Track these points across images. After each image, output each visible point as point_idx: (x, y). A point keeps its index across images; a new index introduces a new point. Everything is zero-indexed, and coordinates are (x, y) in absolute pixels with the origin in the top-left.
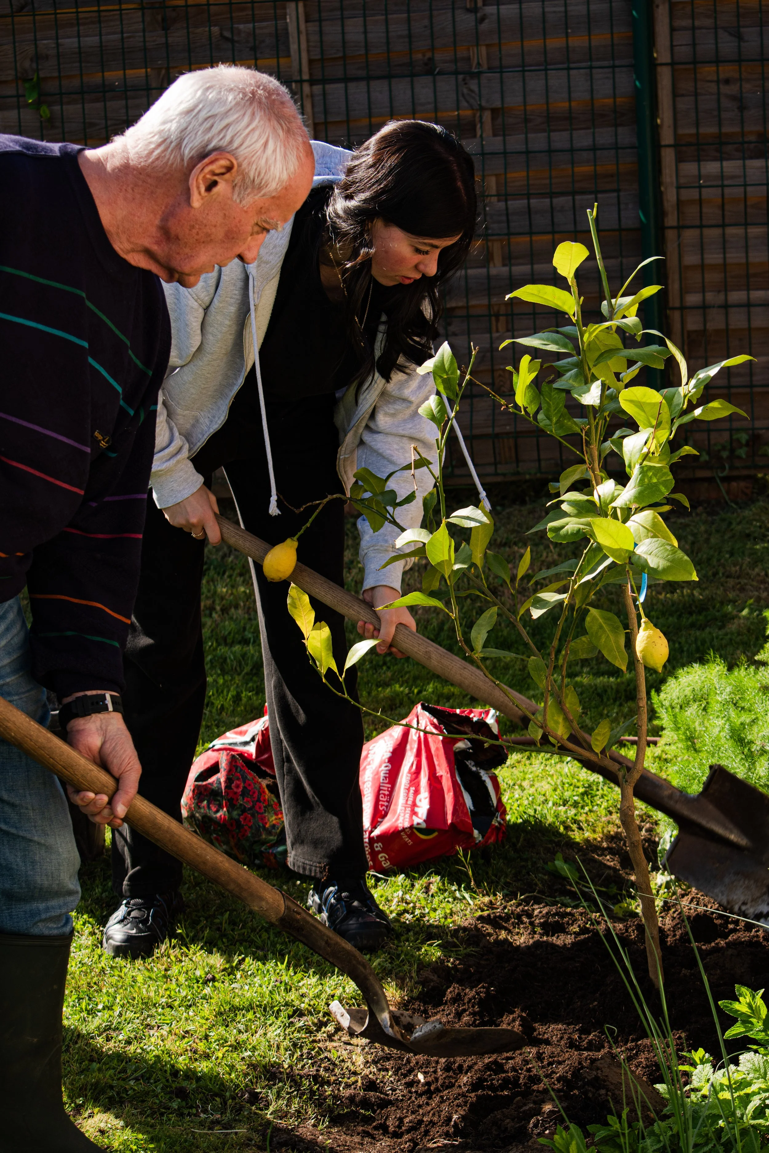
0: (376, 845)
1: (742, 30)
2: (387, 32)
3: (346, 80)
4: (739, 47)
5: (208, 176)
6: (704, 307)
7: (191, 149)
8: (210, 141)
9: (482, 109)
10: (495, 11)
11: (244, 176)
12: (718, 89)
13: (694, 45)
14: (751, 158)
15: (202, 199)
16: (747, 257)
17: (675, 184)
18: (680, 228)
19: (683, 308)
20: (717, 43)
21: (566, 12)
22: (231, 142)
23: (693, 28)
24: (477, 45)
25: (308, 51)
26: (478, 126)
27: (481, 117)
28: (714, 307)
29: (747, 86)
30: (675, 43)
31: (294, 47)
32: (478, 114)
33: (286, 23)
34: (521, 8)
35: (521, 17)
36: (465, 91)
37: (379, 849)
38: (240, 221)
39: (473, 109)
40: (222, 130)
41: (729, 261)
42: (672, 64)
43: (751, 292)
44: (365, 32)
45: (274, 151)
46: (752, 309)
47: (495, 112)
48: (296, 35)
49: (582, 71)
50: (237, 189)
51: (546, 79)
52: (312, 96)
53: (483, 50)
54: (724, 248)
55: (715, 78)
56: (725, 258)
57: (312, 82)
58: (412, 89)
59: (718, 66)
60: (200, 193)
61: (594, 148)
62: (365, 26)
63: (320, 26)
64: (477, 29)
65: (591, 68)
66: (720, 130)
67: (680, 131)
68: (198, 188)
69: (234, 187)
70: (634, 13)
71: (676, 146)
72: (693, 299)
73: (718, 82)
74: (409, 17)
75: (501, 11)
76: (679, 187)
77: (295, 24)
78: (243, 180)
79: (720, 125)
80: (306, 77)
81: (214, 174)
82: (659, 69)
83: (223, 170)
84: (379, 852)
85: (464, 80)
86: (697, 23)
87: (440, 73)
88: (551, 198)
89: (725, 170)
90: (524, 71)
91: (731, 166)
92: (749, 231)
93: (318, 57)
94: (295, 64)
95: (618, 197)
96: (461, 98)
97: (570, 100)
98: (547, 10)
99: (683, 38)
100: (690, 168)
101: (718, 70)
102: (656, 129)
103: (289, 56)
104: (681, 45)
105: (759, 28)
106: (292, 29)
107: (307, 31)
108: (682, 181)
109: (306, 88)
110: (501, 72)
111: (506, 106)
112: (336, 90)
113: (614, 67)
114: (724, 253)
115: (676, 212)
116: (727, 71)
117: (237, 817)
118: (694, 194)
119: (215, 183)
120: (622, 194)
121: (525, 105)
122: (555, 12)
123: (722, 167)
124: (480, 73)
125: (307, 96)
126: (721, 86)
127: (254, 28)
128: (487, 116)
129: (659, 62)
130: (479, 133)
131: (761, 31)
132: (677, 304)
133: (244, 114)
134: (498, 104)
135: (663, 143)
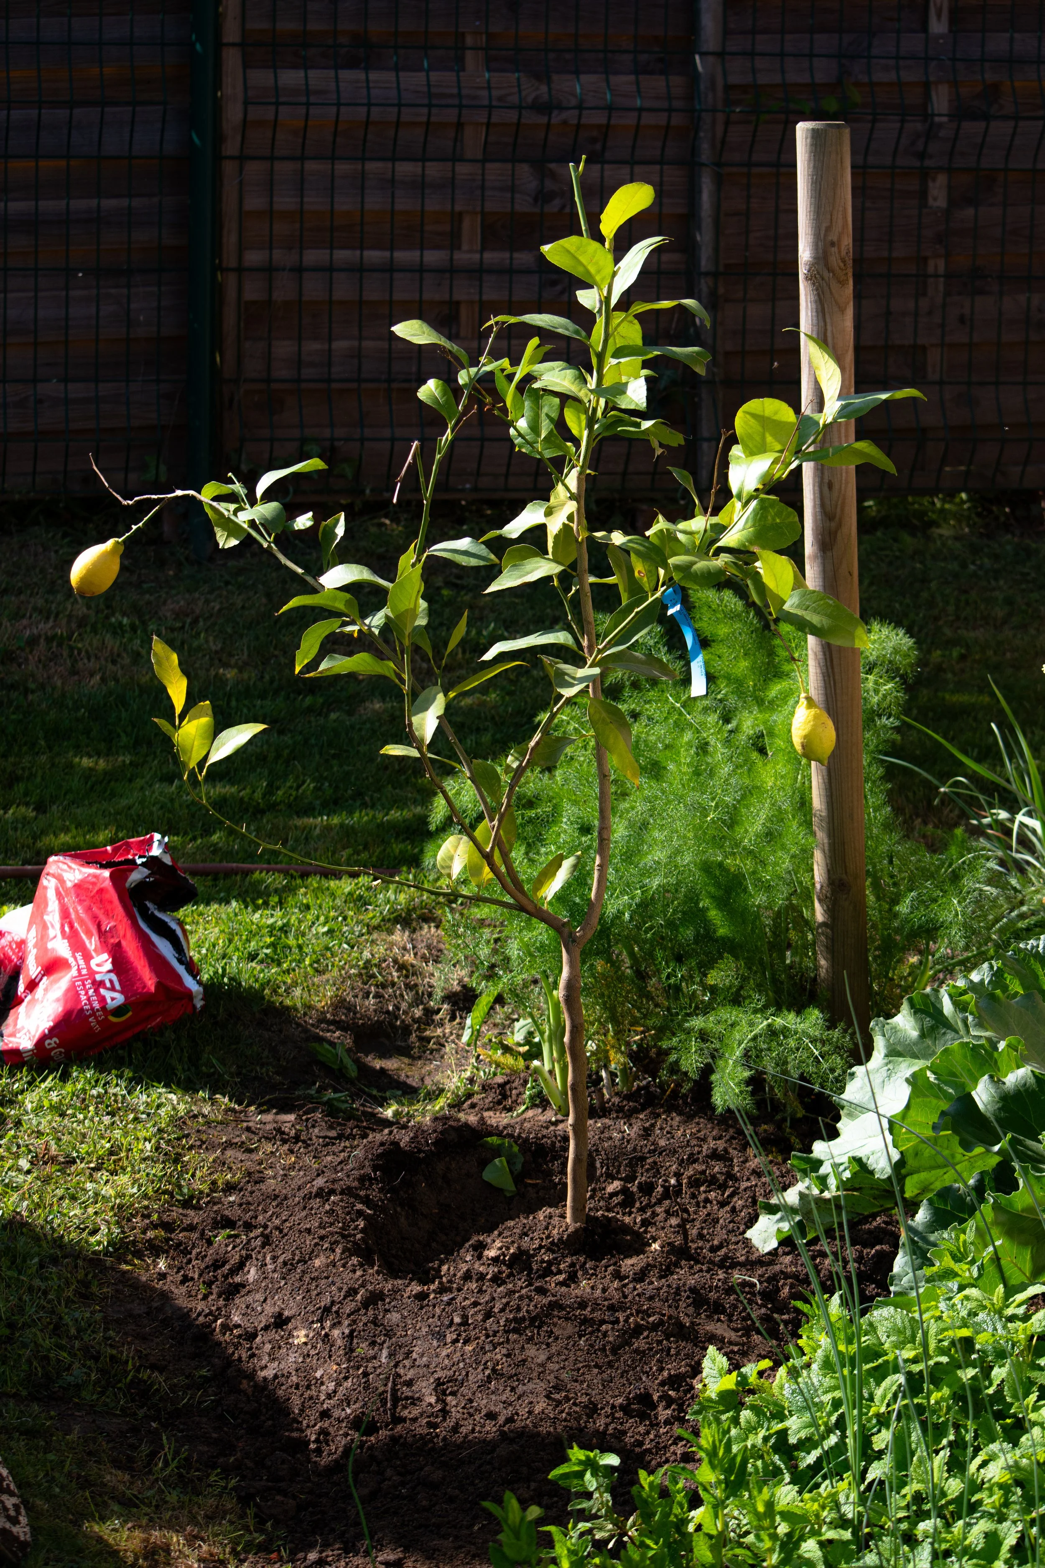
6: (269, 270)
14: (345, 67)
16: (332, 203)
17: (240, 98)
18: (242, 158)
19: (240, 270)
28: (284, 270)
41: (306, 207)
43: (335, 252)
46: (335, 274)
54: (301, 189)
56: (301, 203)
61: (130, 43)
66: (304, 26)
67: (250, 25)
71: (242, 45)
72: (253, 257)
76: (246, 103)
79: (304, 19)
88: (70, 108)
89: (310, 82)
91: (318, 77)
92: (336, 167)
95: (163, 110)
100: (261, 77)
102: (216, 20)
108: (251, 94)
114: (301, 196)
115: (238, 137)
118: (265, 113)
120: (168, 105)
123: (306, 77)
132: (233, 264)
135: (225, 40)
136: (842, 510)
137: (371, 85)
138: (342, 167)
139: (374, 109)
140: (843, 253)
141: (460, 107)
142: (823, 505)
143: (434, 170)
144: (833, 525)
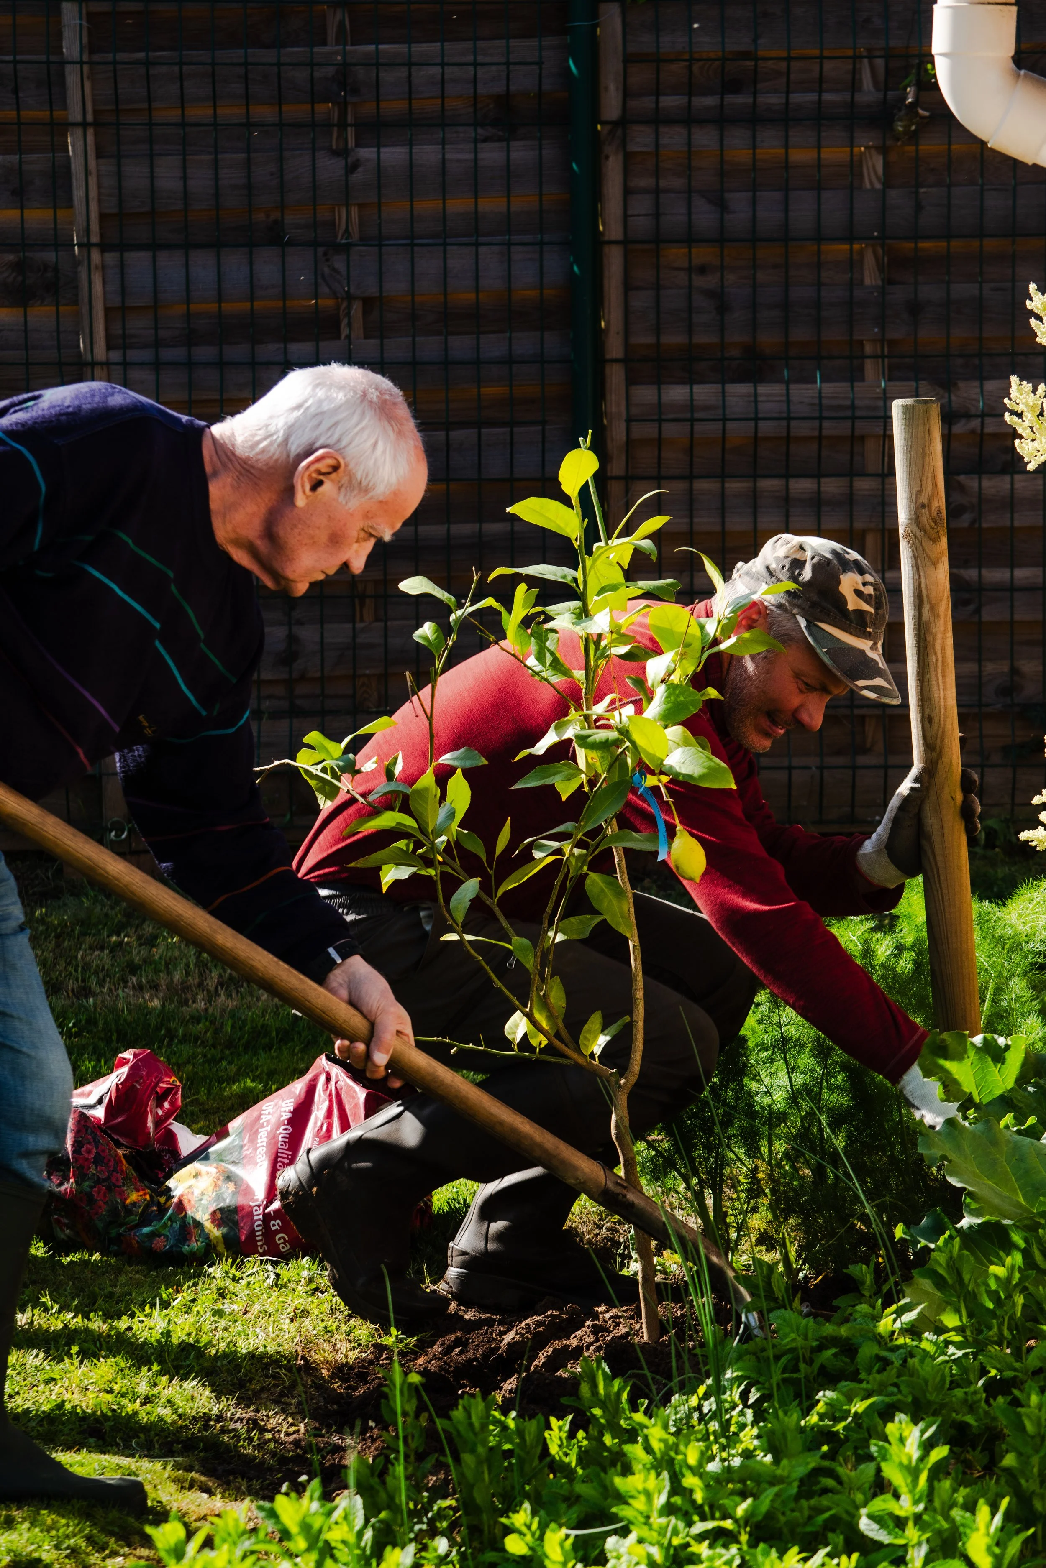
0: (272, 1222)
1: (727, 195)
2: (217, 179)
3: (154, 246)
4: (722, 220)
5: (314, 475)
7: (299, 446)
8: (317, 439)
9: (349, 297)
10: (375, 156)
11: (351, 476)
12: (690, 280)
13: (657, 215)
14: (733, 381)
15: (307, 497)
16: (723, 523)
17: (624, 415)
18: (629, 480)
20: (690, 214)
21: (476, 159)
22: (339, 441)
23: (657, 192)
24: (348, 205)
25: (99, 201)
26: (345, 322)
27: (349, 308)
29: (730, 278)
30: (630, 212)
31: (78, 194)
32: (344, 305)
33: (68, 156)
34: (411, 153)
35: (411, 166)
36: (327, 270)
37: (277, 1227)
38: (345, 525)
39: (337, 298)
40: (329, 429)
41: (696, 528)
42: (625, 242)
44: (185, 178)
45: (384, 452)
47: (368, 303)
48: (83, 176)
49: (494, 248)
50: (343, 490)
51: (445, 259)
52: (103, 267)
53: (354, 211)
54: (691, 510)
55: (686, 265)
56: (691, 523)
57: (104, 247)
58: (251, 264)
59: (690, 248)
60: (304, 492)
61: (510, 361)
62: (184, 168)
63: (119, 166)
64: (347, 181)
65: (509, 244)
66: (690, 339)
67: (634, 340)
68: (303, 486)
69: (340, 488)
70: (574, 165)
71: (626, 361)
73: (689, 270)
74: (249, 159)
75: (382, 155)
76: (629, 420)
77: (81, 159)
78: (350, 481)
79: (690, 332)
80: (95, 239)
81: (319, 472)
82: (606, 249)
83: (329, 470)
84: (277, 1232)
85: (325, 254)
86: (663, 183)
87: (290, 243)
88: (447, 430)
89: (695, 397)
90: (413, 245)
91: (704, 393)
92: (727, 485)
93: (114, 211)
94: (80, 219)
95: (543, 430)
96: (320, 280)
97: (477, 290)
98: (447, 156)
99: (642, 205)
100: (645, 394)
101: (690, 252)
102: (599, 336)
103: (70, 205)
104: (639, 215)
105: (750, 194)
106: (77, 166)
107: (98, 171)
108: (634, 411)
109: (96, 256)
110: (380, 246)
111: (384, 294)
112: (139, 260)
113: (542, 244)
114: (691, 517)
115: (624, 458)
116: (703, 254)
117: (88, 1189)
118: (649, 430)
119: (320, 483)
120: (547, 427)
121: (413, 295)
122: (458, 161)
123: (691, 393)
124: (349, 246)
125: (97, 267)
126: (694, 276)
127: (20, 162)
128: (357, 308)
129: (606, 238)
130: (345, 332)
131: (754, 196)
133: (354, 412)
134: (372, 291)
135: (608, 357)
136: (942, 741)
137: (759, 399)
138: (734, 486)
139: (761, 424)
140: (934, 514)
141: (853, 418)
142: (925, 737)
143: (832, 486)
144: (934, 755)
